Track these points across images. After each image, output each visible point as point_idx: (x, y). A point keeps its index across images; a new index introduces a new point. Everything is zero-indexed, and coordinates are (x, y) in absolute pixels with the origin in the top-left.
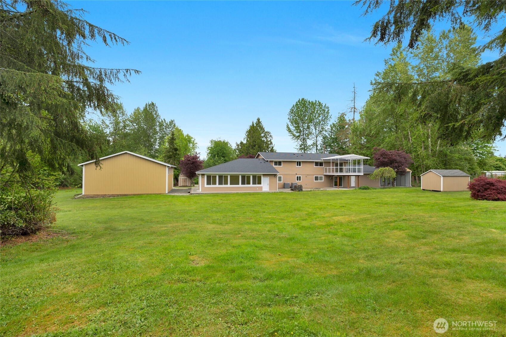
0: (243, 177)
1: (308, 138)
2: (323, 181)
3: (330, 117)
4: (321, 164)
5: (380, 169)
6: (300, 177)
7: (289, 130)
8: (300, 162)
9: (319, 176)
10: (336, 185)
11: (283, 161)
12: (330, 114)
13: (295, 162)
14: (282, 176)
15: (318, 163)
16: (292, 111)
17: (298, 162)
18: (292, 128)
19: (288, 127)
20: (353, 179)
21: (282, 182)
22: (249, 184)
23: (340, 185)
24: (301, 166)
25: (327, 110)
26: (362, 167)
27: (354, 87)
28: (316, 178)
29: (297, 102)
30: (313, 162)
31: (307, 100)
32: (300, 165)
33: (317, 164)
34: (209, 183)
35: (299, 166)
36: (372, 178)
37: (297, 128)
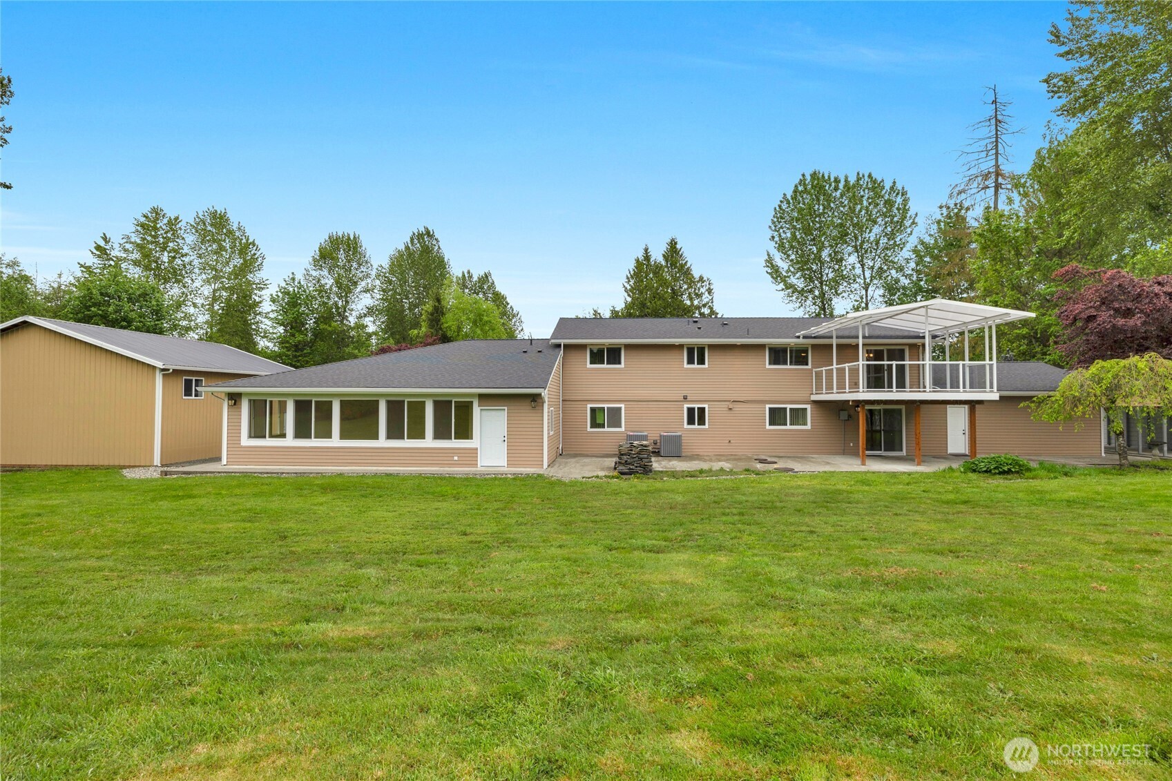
0: (395, 407)
1: (837, 294)
2: (808, 427)
3: (913, 223)
4: (799, 356)
5: (1093, 369)
6: (702, 410)
7: (775, 273)
8: (701, 350)
9: (789, 406)
10: (872, 444)
11: (629, 347)
12: (911, 213)
13: (681, 346)
14: (622, 406)
15: (785, 350)
16: (780, 215)
17: (691, 351)
18: (783, 265)
19: (770, 262)
20: (957, 421)
21: (623, 429)
22: (421, 435)
23: (893, 444)
24: (706, 366)
25: (899, 200)
26: (991, 363)
27: (995, 102)
28: (777, 416)
29: (796, 186)
30: (761, 347)
31: (829, 177)
32: (701, 361)
33: (778, 355)
34: (257, 431)
35: (696, 366)
36: (1045, 414)
37: (802, 264)
